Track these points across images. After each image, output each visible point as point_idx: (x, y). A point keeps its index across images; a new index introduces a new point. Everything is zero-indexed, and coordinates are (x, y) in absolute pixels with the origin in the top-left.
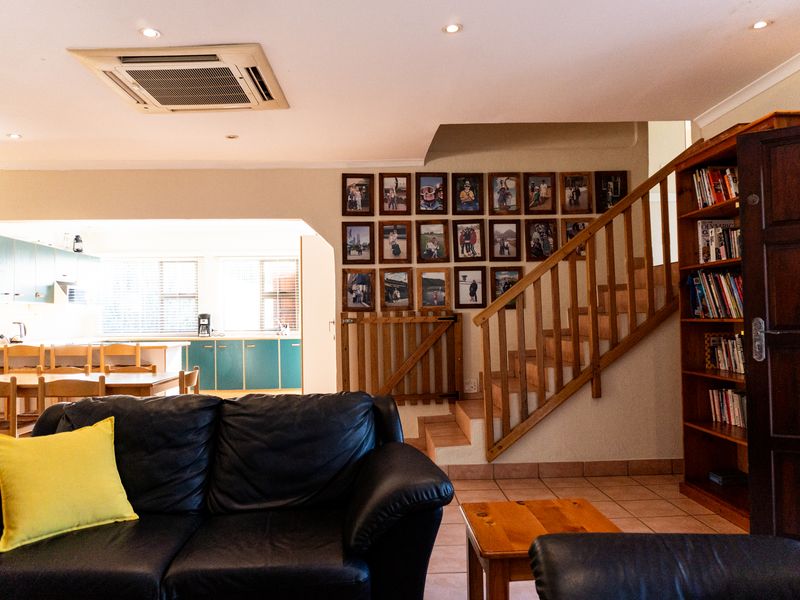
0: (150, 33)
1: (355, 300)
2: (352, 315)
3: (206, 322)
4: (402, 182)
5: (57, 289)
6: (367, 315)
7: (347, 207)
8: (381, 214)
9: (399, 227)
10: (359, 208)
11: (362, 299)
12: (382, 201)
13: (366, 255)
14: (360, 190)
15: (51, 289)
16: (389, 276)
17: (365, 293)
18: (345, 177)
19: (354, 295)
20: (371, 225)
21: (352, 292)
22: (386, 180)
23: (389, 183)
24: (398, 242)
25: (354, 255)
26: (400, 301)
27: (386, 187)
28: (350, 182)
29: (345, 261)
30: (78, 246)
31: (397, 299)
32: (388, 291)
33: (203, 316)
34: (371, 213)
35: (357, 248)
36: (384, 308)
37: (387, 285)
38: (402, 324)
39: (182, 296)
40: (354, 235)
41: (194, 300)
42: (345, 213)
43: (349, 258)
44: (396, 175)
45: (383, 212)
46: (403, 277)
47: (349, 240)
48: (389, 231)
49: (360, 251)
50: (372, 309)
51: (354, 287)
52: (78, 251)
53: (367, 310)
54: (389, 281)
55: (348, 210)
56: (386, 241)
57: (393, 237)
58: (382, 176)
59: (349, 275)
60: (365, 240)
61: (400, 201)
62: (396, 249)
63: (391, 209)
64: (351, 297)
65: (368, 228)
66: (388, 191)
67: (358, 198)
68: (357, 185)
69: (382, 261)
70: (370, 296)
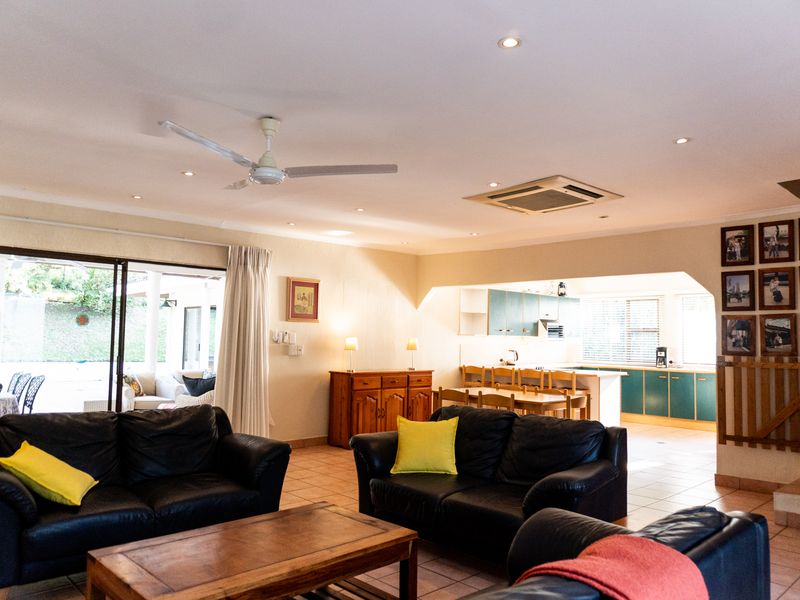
0: (494, 185)
1: (734, 344)
2: (729, 359)
3: (663, 354)
4: (784, 229)
5: (541, 325)
6: (744, 359)
7: (727, 258)
8: (761, 262)
9: (780, 273)
10: (739, 258)
11: (742, 344)
12: (762, 249)
13: (746, 302)
14: (739, 241)
15: (536, 325)
16: (770, 322)
17: (744, 338)
18: (724, 231)
19: (733, 340)
20: (751, 273)
21: (731, 337)
22: (766, 229)
23: (770, 232)
24: (781, 289)
25: (733, 302)
26: (782, 347)
27: (766, 236)
28: (729, 234)
29: (725, 308)
30: (562, 290)
31: (779, 344)
32: (770, 336)
33: (661, 349)
34: (751, 262)
35: (737, 296)
36: (764, 352)
37: (768, 330)
38: (783, 370)
39: (646, 331)
40: (734, 283)
41: (656, 334)
42: (724, 264)
43: (729, 305)
44: (776, 224)
45: (763, 260)
46: (785, 324)
47: (729, 289)
48: (770, 279)
49: (740, 299)
50: (753, 354)
51: (734, 333)
52: (561, 295)
53: (745, 354)
54: (770, 327)
55: (728, 260)
56: (766, 289)
57: (774, 284)
58: (762, 226)
59: (729, 321)
60: (745, 287)
61: (781, 248)
62: (778, 296)
63: (772, 256)
64: (731, 341)
65: (747, 277)
66: (768, 239)
67: (737, 249)
68: (736, 237)
69: (763, 307)
70: (750, 342)
